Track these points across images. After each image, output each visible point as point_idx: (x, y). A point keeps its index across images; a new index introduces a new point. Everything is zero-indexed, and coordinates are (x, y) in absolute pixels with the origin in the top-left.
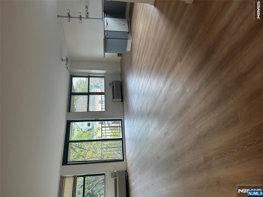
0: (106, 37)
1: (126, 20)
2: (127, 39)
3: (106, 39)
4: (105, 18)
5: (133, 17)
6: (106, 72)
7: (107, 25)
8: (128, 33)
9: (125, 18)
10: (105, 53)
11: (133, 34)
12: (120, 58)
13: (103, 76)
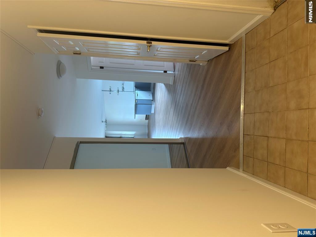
0: (137, 103)
1: (151, 92)
2: (152, 104)
3: (136, 105)
4: (136, 91)
5: (156, 90)
6: (135, 133)
7: (137, 95)
8: (153, 100)
9: (150, 91)
10: (136, 115)
11: (155, 101)
12: (147, 121)
13: (133, 136)
